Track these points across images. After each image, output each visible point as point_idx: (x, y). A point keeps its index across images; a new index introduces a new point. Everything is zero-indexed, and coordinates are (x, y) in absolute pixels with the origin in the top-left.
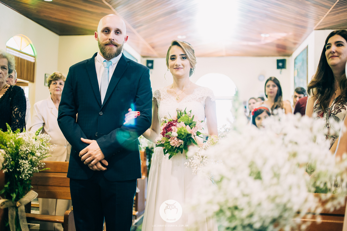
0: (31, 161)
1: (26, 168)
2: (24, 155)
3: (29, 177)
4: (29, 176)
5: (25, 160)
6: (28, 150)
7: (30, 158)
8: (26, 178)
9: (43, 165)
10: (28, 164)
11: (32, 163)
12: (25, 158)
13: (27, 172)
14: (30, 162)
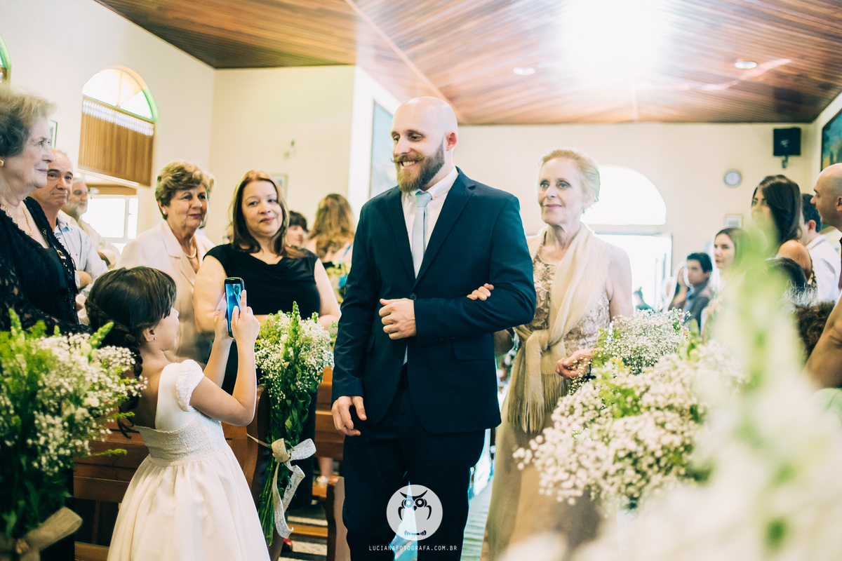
0: (71, 419)
1: (55, 439)
2: (51, 401)
3: (59, 466)
4: (62, 465)
5: (53, 415)
6: (66, 385)
7: (67, 413)
8: (51, 470)
9: (103, 435)
10: (61, 426)
11: (73, 427)
12: (52, 410)
13: (57, 450)
14: (66, 424)
